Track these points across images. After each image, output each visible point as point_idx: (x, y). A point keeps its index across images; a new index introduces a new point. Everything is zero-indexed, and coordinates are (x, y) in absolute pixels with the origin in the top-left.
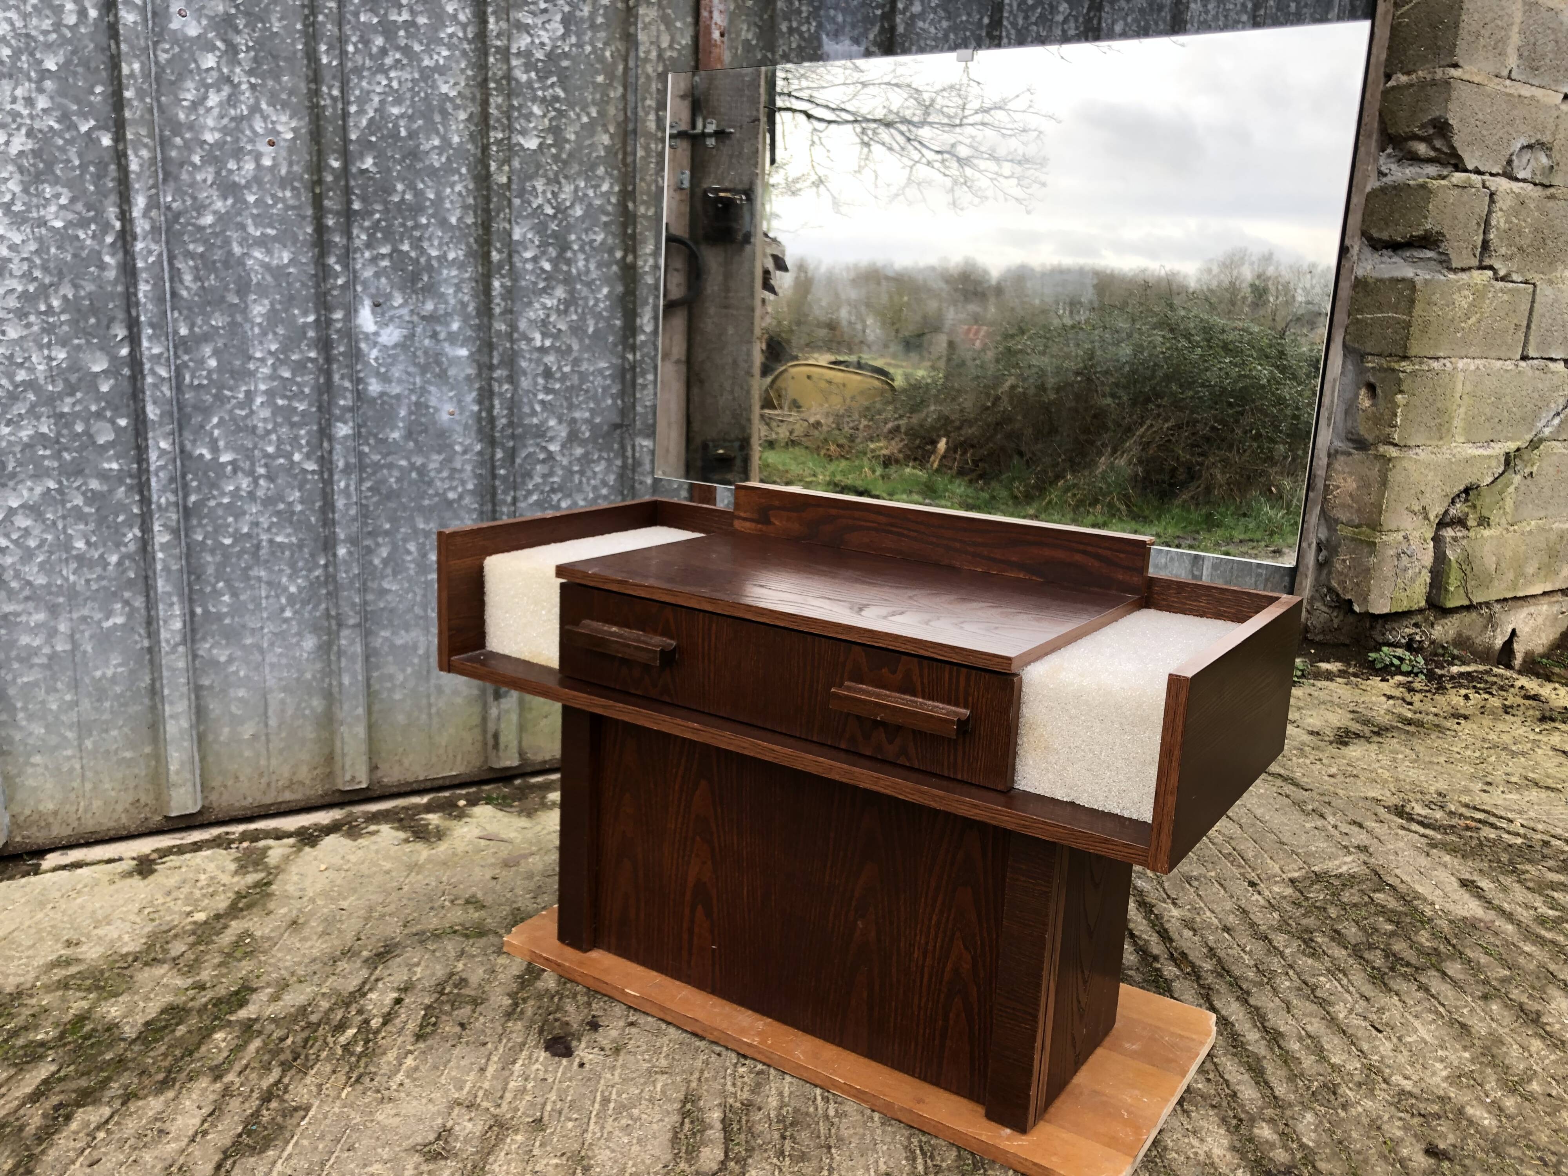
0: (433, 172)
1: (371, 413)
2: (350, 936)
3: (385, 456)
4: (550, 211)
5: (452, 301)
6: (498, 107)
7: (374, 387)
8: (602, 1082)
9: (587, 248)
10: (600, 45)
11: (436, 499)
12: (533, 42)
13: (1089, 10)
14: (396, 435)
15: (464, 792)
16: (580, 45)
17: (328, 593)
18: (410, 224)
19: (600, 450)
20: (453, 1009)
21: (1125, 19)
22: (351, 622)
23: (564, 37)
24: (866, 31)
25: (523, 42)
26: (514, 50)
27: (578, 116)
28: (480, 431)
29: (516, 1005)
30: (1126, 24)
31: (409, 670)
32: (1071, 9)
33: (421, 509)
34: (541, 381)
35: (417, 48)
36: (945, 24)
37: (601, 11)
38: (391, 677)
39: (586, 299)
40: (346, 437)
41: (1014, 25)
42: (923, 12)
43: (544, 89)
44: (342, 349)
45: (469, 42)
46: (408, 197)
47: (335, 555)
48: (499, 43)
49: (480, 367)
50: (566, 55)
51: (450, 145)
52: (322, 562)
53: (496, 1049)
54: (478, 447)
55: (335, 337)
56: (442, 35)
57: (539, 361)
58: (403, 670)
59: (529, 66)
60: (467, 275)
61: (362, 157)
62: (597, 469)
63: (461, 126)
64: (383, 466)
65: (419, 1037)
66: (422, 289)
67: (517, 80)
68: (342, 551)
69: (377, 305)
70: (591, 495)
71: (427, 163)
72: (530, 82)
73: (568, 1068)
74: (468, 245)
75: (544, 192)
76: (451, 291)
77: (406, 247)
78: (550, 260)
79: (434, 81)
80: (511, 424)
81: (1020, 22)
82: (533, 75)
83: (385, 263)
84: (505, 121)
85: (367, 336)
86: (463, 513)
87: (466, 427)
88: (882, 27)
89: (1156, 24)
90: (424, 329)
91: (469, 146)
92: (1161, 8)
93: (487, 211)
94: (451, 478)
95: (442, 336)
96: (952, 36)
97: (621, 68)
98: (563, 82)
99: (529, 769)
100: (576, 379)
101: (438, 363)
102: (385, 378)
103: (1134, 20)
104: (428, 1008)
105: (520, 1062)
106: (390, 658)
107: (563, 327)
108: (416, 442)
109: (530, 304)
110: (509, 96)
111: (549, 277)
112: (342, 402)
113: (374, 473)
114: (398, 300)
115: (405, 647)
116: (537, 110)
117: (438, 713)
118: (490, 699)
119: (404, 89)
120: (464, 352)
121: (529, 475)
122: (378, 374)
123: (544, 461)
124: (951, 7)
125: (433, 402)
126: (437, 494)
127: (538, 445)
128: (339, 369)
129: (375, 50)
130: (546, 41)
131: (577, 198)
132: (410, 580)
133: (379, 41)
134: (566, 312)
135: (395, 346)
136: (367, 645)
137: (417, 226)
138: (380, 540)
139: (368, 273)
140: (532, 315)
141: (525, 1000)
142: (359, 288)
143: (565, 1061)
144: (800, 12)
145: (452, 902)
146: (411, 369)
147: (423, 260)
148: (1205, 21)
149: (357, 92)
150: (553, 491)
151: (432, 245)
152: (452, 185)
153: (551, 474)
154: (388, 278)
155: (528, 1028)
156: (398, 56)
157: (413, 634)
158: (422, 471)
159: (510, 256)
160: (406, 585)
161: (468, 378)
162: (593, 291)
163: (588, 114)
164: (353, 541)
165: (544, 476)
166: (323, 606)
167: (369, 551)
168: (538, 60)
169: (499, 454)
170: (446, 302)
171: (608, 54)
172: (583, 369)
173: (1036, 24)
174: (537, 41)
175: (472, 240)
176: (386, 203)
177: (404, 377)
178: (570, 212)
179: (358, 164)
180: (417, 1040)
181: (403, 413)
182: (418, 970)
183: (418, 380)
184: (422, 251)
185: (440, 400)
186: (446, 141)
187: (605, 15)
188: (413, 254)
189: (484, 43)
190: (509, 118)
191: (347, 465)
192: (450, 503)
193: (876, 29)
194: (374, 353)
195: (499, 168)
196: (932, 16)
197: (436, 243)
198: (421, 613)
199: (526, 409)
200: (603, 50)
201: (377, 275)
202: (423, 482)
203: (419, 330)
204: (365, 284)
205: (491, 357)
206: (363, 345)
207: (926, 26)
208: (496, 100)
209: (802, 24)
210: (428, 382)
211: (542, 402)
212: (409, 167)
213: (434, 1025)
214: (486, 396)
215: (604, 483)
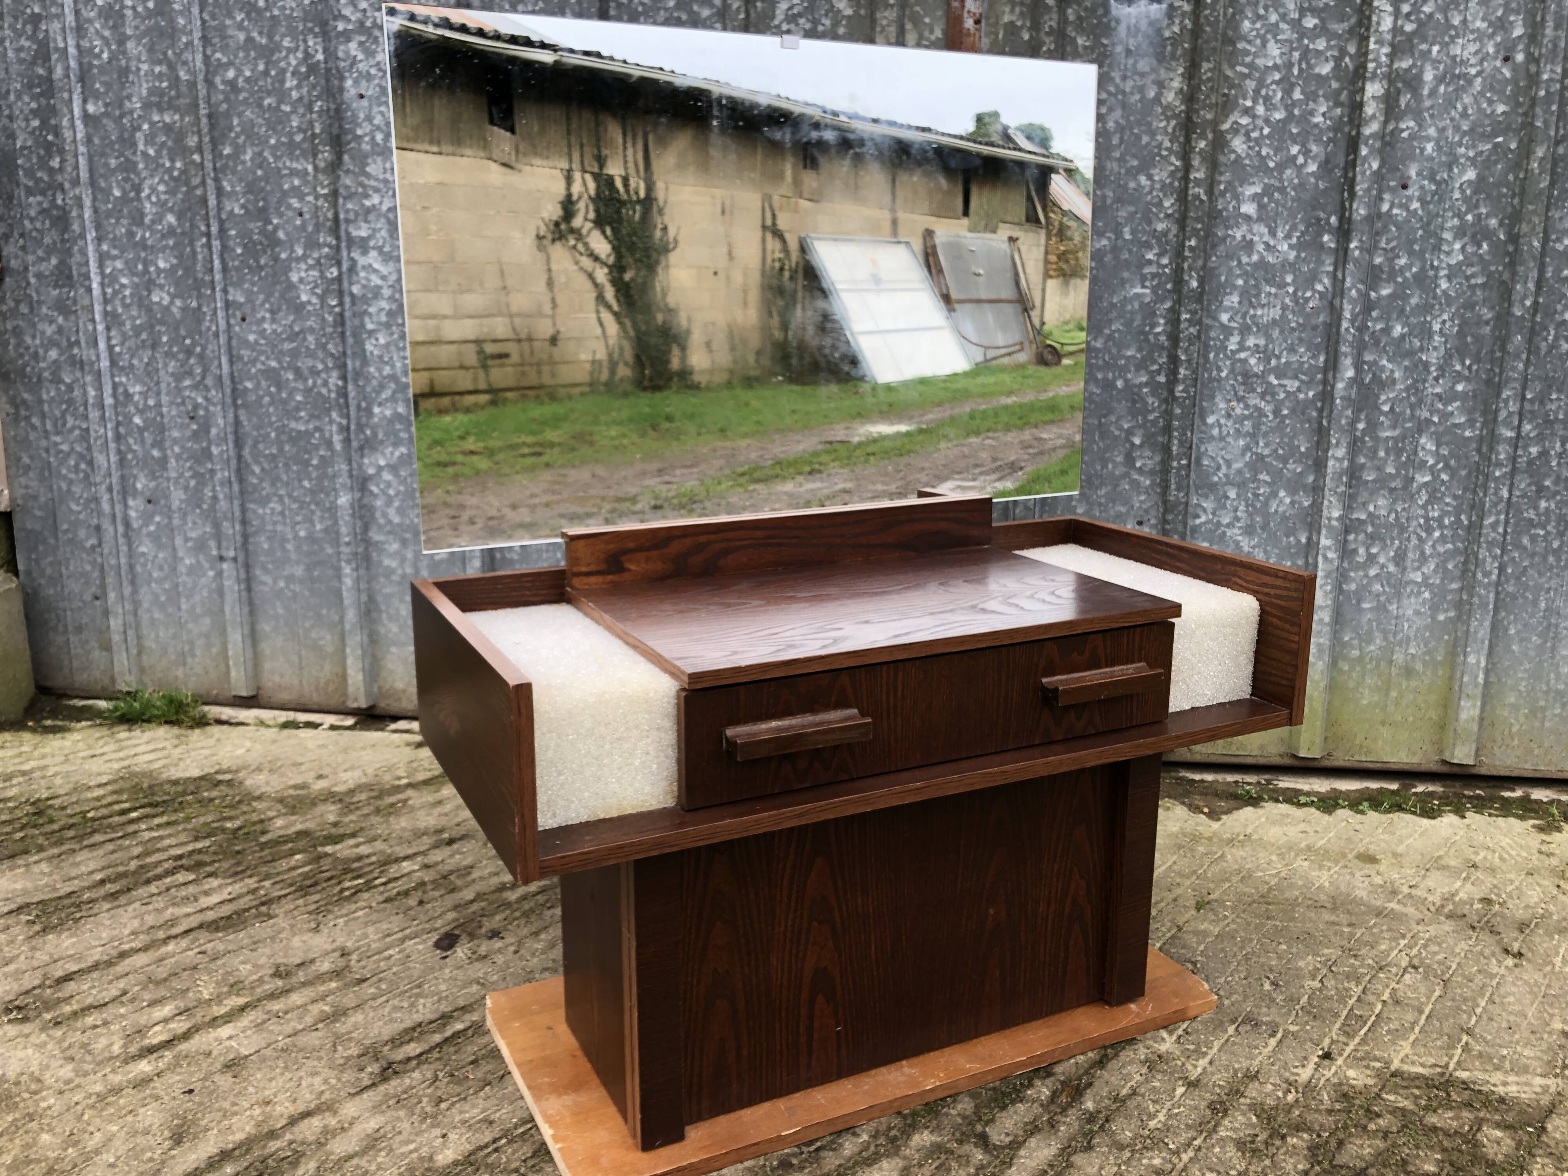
8: (437, 974)
20: (433, 890)
53: (417, 925)
65: (387, 900)
73: (432, 957)
104: (421, 883)
105: (417, 940)
141: (482, 900)
143: (438, 951)
155: (455, 920)
180: (384, 901)
213: (408, 895)
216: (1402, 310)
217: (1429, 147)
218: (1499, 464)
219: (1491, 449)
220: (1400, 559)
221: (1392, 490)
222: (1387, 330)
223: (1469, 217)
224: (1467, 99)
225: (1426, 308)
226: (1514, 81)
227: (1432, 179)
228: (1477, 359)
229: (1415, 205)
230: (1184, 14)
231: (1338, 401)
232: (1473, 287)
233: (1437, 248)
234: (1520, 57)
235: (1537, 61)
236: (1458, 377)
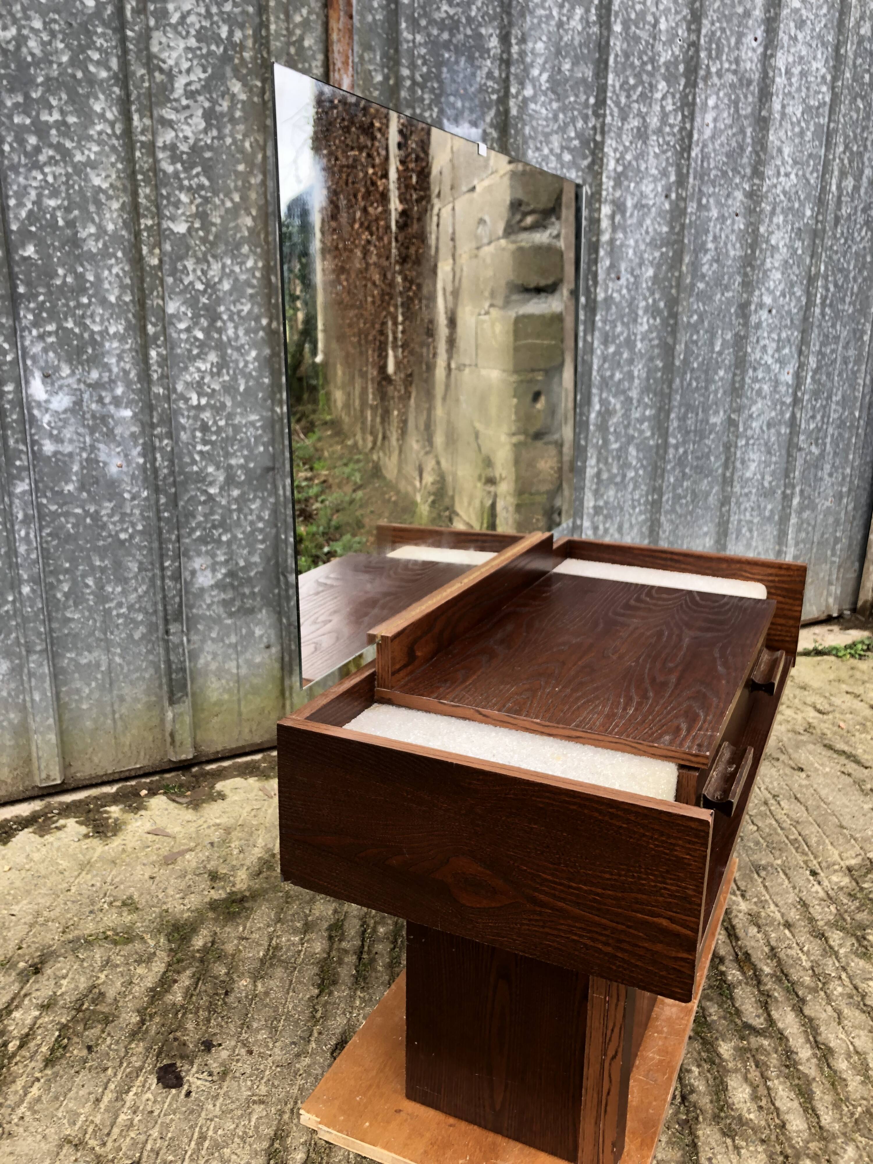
0: (91, 257)
1: (46, 470)
2: (12, 945)
3: (61, 506)
4: (200, 287)
5: (115, 370)
6: (147, 197)
7: (48, 447)
8: (203, 1114)
9: (236, 317)
10: (240, 137)
11: (110, 540)
12: (177, 136)
13: (685, 87)
14: (70, 487)
15: (148, 780)
16: (221, 137)
17: (18, 624)
18: (72, 304)
19: (255, 491)
20: (85, 1029)
21: (717, 94)
22: (38, 648)
23: (205, 131)
24: (483, 115)
25: (167, 136)
26: (160, 144)
27: (223, 202)
28: (145, 479)
29: (143, 1022)
30: (718, 98)
31: (93, 684)
32: (669, 86)
33: (96, 549)
34: (198, 434)
35: (69, 144)
36: (555, 105)
37: (239, 106)
38: (78, 691)
39: (236, 362)
40: (24, 493)
41: (617, 104)
42: (535, 96)
43: (190, 179)
44: (15, 417)
45: (118, 138)
46: (69, 280)
47: (20, 593)
48: (143, 138)
49: (143, 425)
50: (209, 147)
51: (105, 232)
52: (10, 598)
53: (115, 1075)
54: (145, 494)
55: (8, 406)
56: (92, 132)
57: (196, 418)
58: (89, 685)
59: (174, 158)
60: (128, 346)
61: (23, 246)
62: (253, 507)
63: (115, 215)
64: (60, 515)
65: (49, 1062)
66: (88, 361)
67: (164, 172)
68: (26, 590)
69: (46, 376)
70: (249, 529)
71: (85, 248)
72: (176, 174)
73: (175, 1098)
74: (127, 320)
75: (194, 270)
76: (113, 360)
77: (70, 324)
78: (202, 330)
79: (86, 175)
80: (172, 473)
81: (623, 100)
82: (179, 166)
83: (51, 339)
84: (154, 209)
85: (39, 404)
86: (134, 551)
87: (133, 477)
88: (498, 110)
89: (746, 97)
90: (91, 396)
91: (124, 233)
92: (750, 82)
93: (142, 290)
94: (122, 521)
95: (107, 400)
96: (561, 116)
97: (260, 156)
98: (207, 171)
99: (204, 759)
100: (230, 430)
101: (106, 425)
102: (58, 440)
103: (725, 95)
104: (63, 1028)
105: (134, 1090)
106: (77, 675)
107: (217, 387)
108: (89, 492)
109: (186, 368)
110: (156, 188)
111: (202, 345)
112: (18, 463)
113: (53, 521)
114: (66, 371)
115: (89, 664)
116: (184, 198)
117: (121, 717)
118: (166, 703)
119: (59, 182)
120: (128, 413)
121: (193, 515)
122: (51, 436)
123: (205, 502)
124: (560, 90)
125: (102, 457)
126: (110, 535)
127: (198, 489)
128: (13, 434)
129: (29, 148)
130: (189, 134)
131: (224, 275)
132: (90, 609)
133: (33, 140)
134: (219, 374)
135: (65, 411)
136: (54, 665)
137: (79, 305)
138: (61, 577)
139: (37, 349)
140: (188, 378)
141: (152, 1016)
142: (29, 362)
143: (174, 1091)
144: (422, 100)
145: (111, 904)
146: (81, 430)
147: (86, 335)
148: (790, 92)
149: (15, 187)
150: (214, 527)
151: (94, 322)
152: (110, 268)
153: (212, 512)
154: (55, 352)
155: (148, 1049)
156: (51, 153)
157: (96, 654)
158: (96, 517)
159: (164, 328)
160: (87, 614)
161: (133, 435)
162: (242, 355)
163: (232, 200)
164: (35, 580)
165: (205, 515)
166: (14, 635)
167: (51, 587)
168: (183, 153)
169: (163, 500)
170: (110, 371)
171: (247, 145)
172: (236, 422)
173: (637, 101)
174: (181, 135)
175: (130, 316)
176: (48, 286)
177: (75, 437)
178: (219, 287)
179: (21, 252)
180: (46, 1066)
181: (75, 468)
182: (64, 982)
183: (88, 439)
184: (85, 327)
185: (109, 455)
186: (101, 230)
187: (243, 109)
188: (77, 330)
189: (130, 138)
190: (158, 207)
191: (26, 515)
192: (122, 542)
193: (492, 113)
194: (47, 418)
195: (151, 252)
196: (543, 98)
197: (98, 319)
198: (102, 636)
199: (187, 460)
200: (243, 141)
201: (45, 350)
202: (98, 526)
203: (86, 396)
204: (34, 358)
205: (152, 417)
206: (36, 412)
207: (538, 108)
208: (144, 191)
209: (423, 110)
210: (98, 440)
211: (201, 453)
212: (68, 254)
213: (65, 1047)
214: (149, 451)
215: (260, 518)
216: (619, 363)
217: (631, 252)
218: (669, 461)
219: (666, 452)
220: (620, 529)
221: (616, 484)
222: (612, 376)
223: (650, 301)
224: (648, 222)
225: (631, 362)
226: (671, 211)
227: (632, 274)
228: (655, 395)
229: (624, 291)
230: (493, 139)
231: (592, 428)
232: (652, 347)
233: (635, 321)
234: (673, 196)
235: (685, 200)
236: (646, 406)
